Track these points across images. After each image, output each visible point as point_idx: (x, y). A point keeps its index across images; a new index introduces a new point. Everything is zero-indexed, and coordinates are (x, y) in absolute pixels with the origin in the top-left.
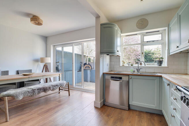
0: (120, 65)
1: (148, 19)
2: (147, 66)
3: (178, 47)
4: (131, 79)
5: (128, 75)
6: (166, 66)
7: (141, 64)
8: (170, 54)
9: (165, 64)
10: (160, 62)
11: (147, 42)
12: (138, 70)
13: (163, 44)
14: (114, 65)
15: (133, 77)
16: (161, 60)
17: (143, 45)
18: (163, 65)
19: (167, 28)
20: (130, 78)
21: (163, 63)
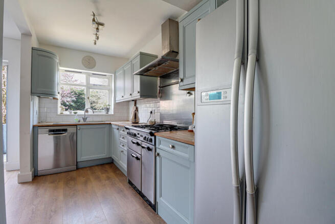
0: (57, 112)
1: (95, 59)
2: (95, 114)
3: (123, 97)
4: (79, 130)
5: (76, 125)
6: (113, 113)
7: (87, 111)
8: (117, 102)
9: (111, 112)
10: (108, 110)
11: (94, 85)
12: (85, 119)
13: (110, 90)
14: (46, 112)
15: (82, 127)
16: (108, 107)
17: (89, 88)
18: (109, 113)
19: (113, 75)
20: (78, 128)
21: (110, 111)
